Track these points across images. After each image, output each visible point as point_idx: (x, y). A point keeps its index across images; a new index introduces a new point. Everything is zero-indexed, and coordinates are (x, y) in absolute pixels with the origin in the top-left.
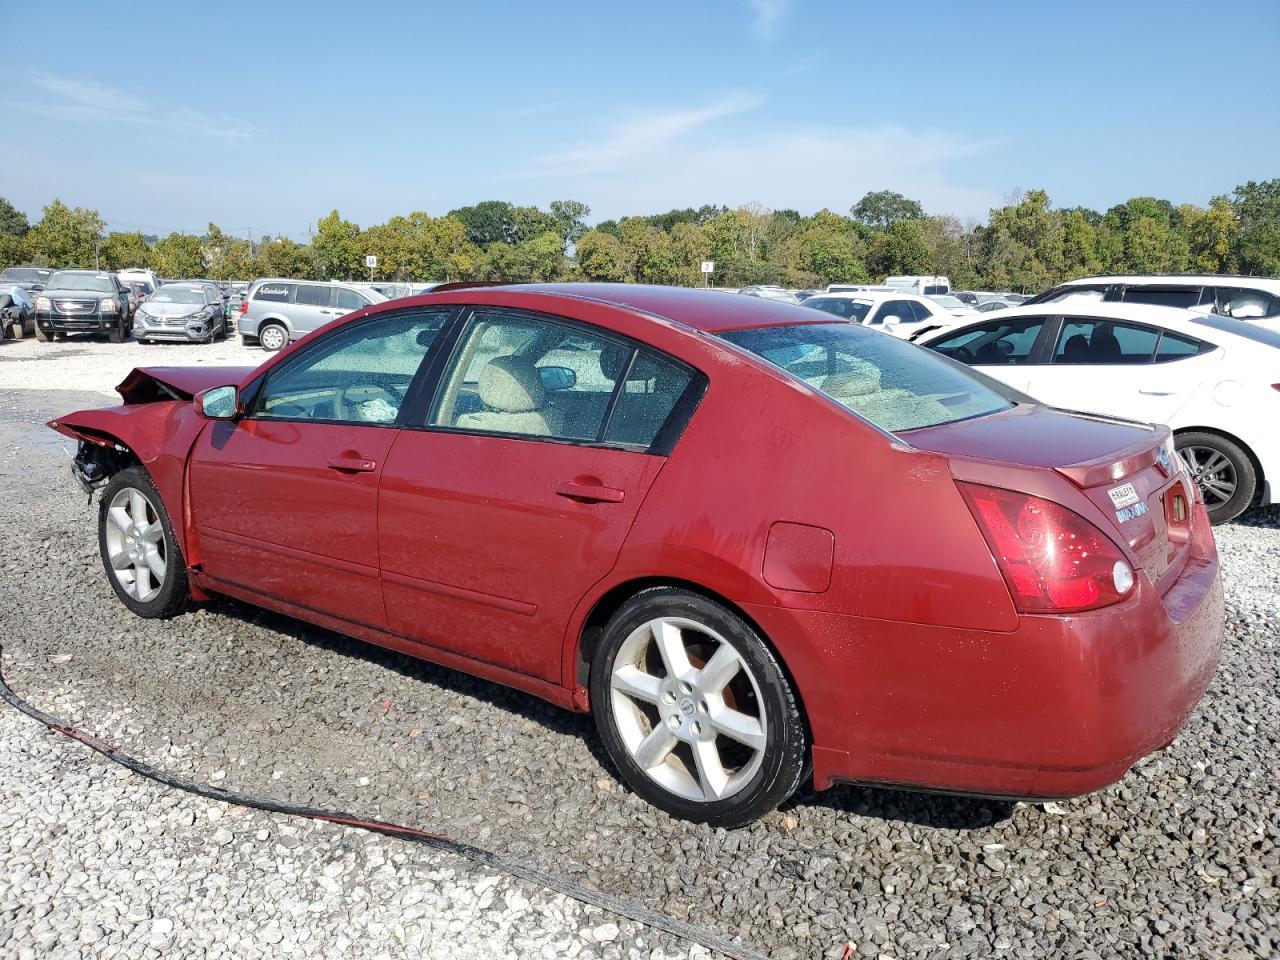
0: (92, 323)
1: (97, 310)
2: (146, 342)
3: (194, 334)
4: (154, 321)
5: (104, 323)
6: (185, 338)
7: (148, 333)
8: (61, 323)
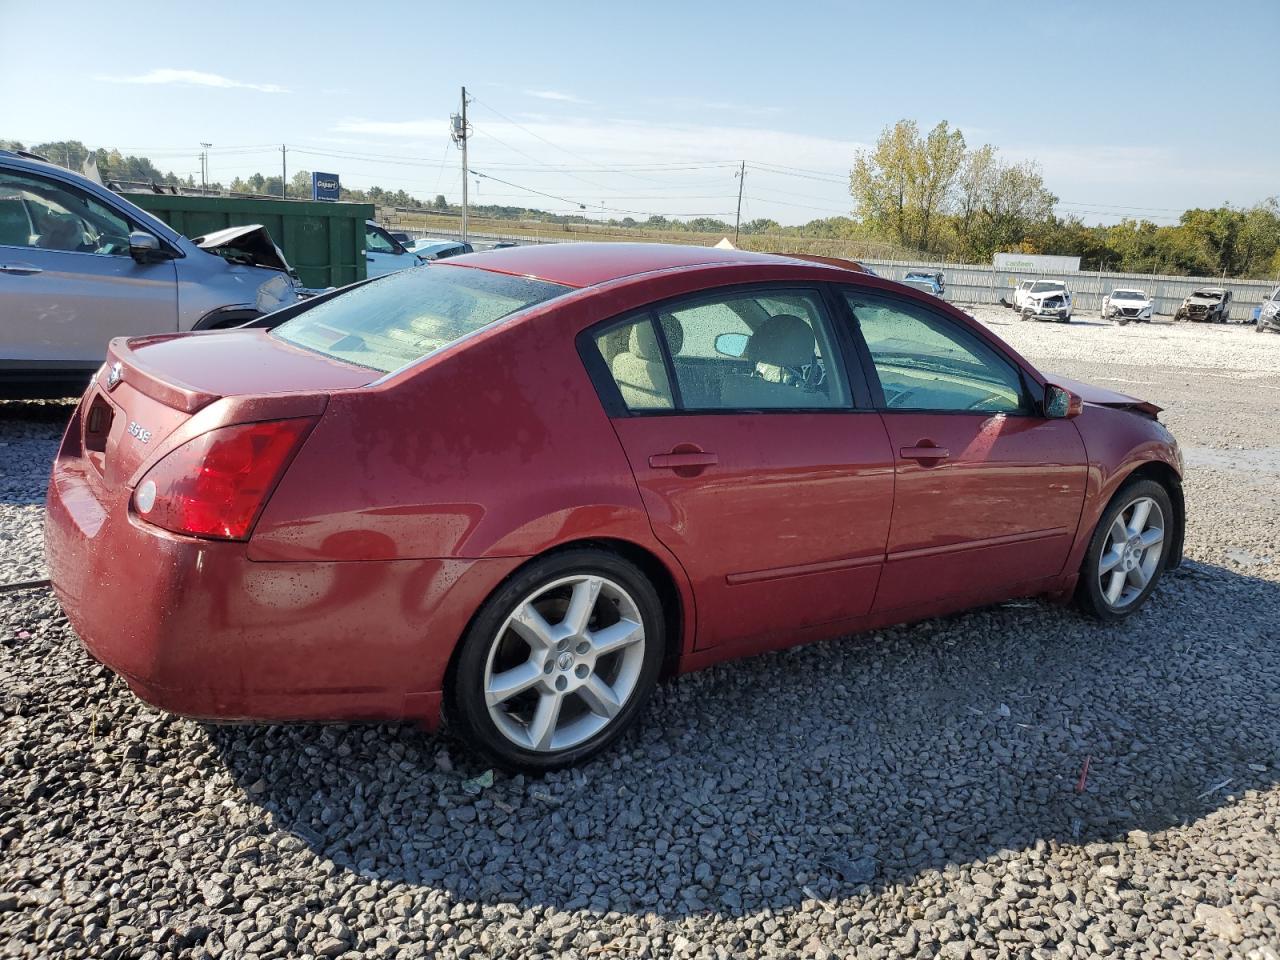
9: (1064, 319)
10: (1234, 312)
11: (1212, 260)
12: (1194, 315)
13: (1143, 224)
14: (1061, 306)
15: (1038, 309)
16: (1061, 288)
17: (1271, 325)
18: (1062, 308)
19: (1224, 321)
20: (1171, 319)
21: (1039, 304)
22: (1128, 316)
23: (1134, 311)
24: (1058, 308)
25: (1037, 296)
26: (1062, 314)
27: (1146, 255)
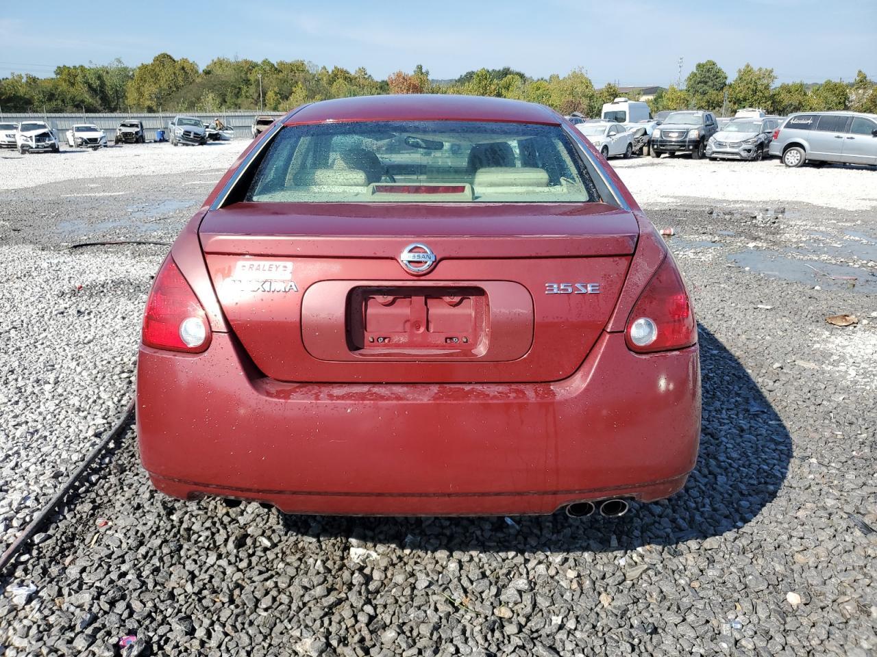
0: (681, 146)
1: (686, 136)
2: (714, 159)
3: (744, 154)
4: (720, 145)
5: (689, 146)
6: (738, 157)
7: (714, 153)
8: (664, 146)
9: (55, 150)
10: (148, 136)
11: (96, 102)
12: (126, 139)
13: (28, 77)
14: (49, 140)
15: (33, 144)
16: (44, 127)
17: (182, 141)
18: (52, 142)
19: (144, 142)
20: (113, 143)
21: (32, 140)
22: (93, 143)
23: (95, 140)
24: (48, 142)
25: (29, 134)
26: (53, 146)
27: (50, 100)
